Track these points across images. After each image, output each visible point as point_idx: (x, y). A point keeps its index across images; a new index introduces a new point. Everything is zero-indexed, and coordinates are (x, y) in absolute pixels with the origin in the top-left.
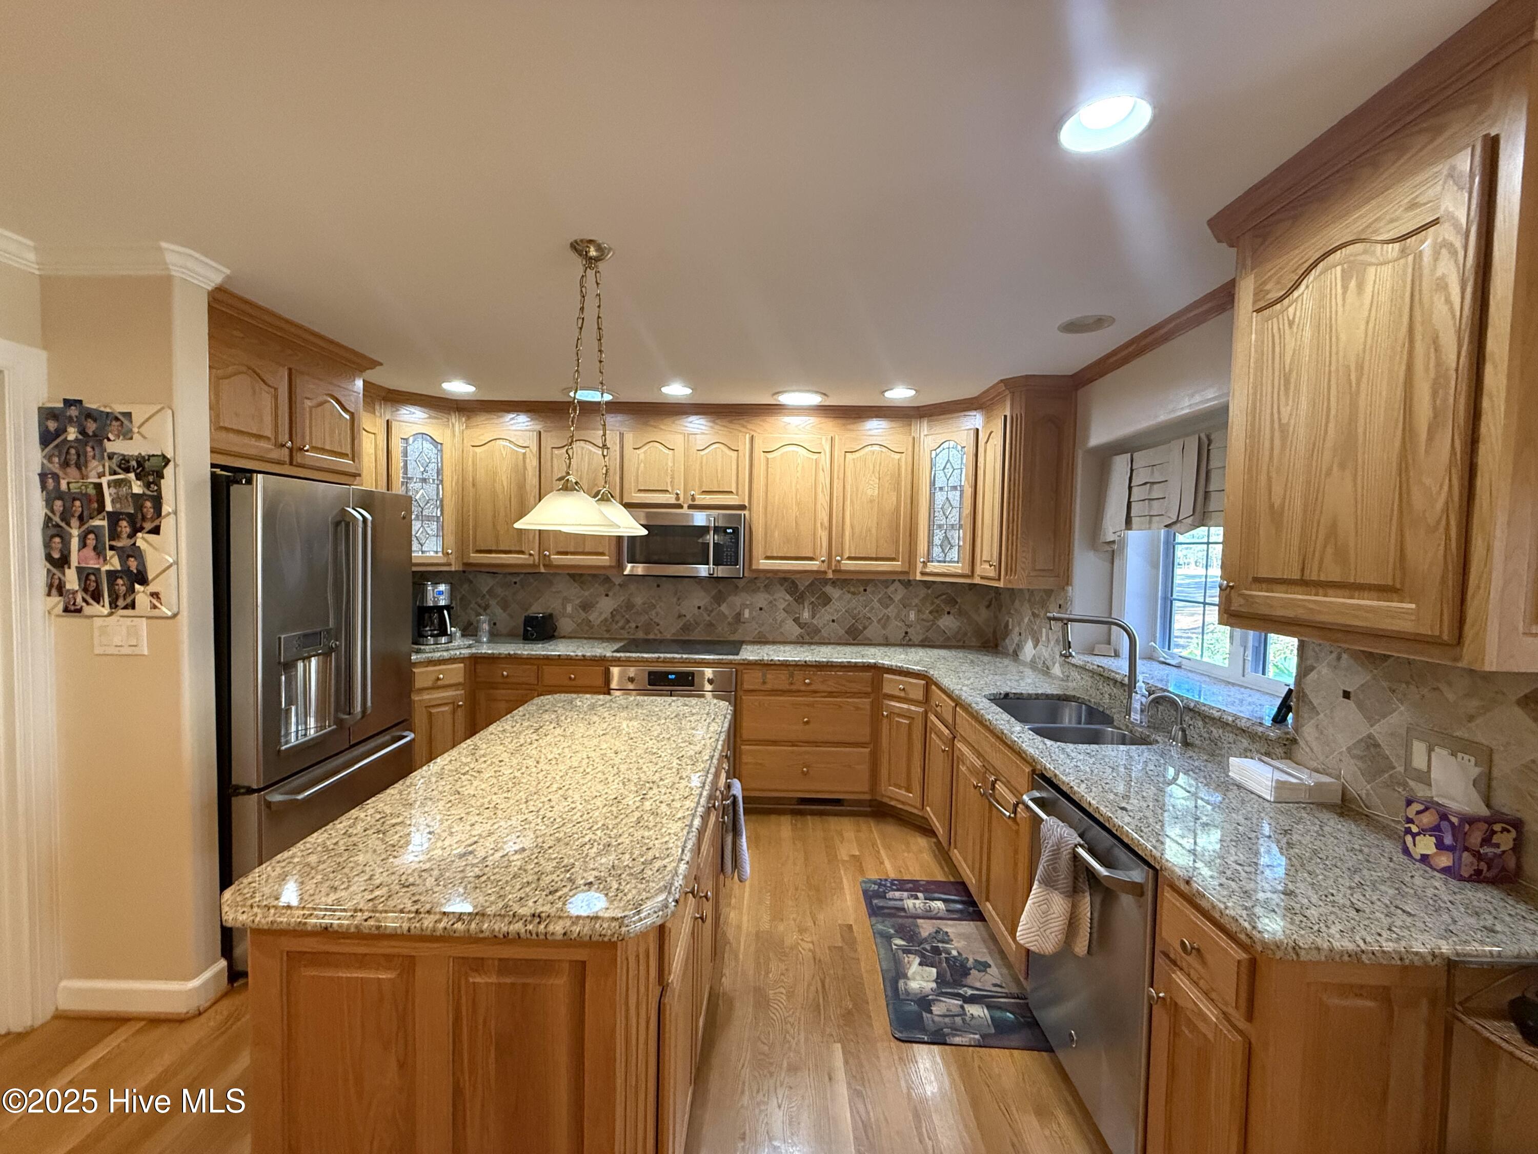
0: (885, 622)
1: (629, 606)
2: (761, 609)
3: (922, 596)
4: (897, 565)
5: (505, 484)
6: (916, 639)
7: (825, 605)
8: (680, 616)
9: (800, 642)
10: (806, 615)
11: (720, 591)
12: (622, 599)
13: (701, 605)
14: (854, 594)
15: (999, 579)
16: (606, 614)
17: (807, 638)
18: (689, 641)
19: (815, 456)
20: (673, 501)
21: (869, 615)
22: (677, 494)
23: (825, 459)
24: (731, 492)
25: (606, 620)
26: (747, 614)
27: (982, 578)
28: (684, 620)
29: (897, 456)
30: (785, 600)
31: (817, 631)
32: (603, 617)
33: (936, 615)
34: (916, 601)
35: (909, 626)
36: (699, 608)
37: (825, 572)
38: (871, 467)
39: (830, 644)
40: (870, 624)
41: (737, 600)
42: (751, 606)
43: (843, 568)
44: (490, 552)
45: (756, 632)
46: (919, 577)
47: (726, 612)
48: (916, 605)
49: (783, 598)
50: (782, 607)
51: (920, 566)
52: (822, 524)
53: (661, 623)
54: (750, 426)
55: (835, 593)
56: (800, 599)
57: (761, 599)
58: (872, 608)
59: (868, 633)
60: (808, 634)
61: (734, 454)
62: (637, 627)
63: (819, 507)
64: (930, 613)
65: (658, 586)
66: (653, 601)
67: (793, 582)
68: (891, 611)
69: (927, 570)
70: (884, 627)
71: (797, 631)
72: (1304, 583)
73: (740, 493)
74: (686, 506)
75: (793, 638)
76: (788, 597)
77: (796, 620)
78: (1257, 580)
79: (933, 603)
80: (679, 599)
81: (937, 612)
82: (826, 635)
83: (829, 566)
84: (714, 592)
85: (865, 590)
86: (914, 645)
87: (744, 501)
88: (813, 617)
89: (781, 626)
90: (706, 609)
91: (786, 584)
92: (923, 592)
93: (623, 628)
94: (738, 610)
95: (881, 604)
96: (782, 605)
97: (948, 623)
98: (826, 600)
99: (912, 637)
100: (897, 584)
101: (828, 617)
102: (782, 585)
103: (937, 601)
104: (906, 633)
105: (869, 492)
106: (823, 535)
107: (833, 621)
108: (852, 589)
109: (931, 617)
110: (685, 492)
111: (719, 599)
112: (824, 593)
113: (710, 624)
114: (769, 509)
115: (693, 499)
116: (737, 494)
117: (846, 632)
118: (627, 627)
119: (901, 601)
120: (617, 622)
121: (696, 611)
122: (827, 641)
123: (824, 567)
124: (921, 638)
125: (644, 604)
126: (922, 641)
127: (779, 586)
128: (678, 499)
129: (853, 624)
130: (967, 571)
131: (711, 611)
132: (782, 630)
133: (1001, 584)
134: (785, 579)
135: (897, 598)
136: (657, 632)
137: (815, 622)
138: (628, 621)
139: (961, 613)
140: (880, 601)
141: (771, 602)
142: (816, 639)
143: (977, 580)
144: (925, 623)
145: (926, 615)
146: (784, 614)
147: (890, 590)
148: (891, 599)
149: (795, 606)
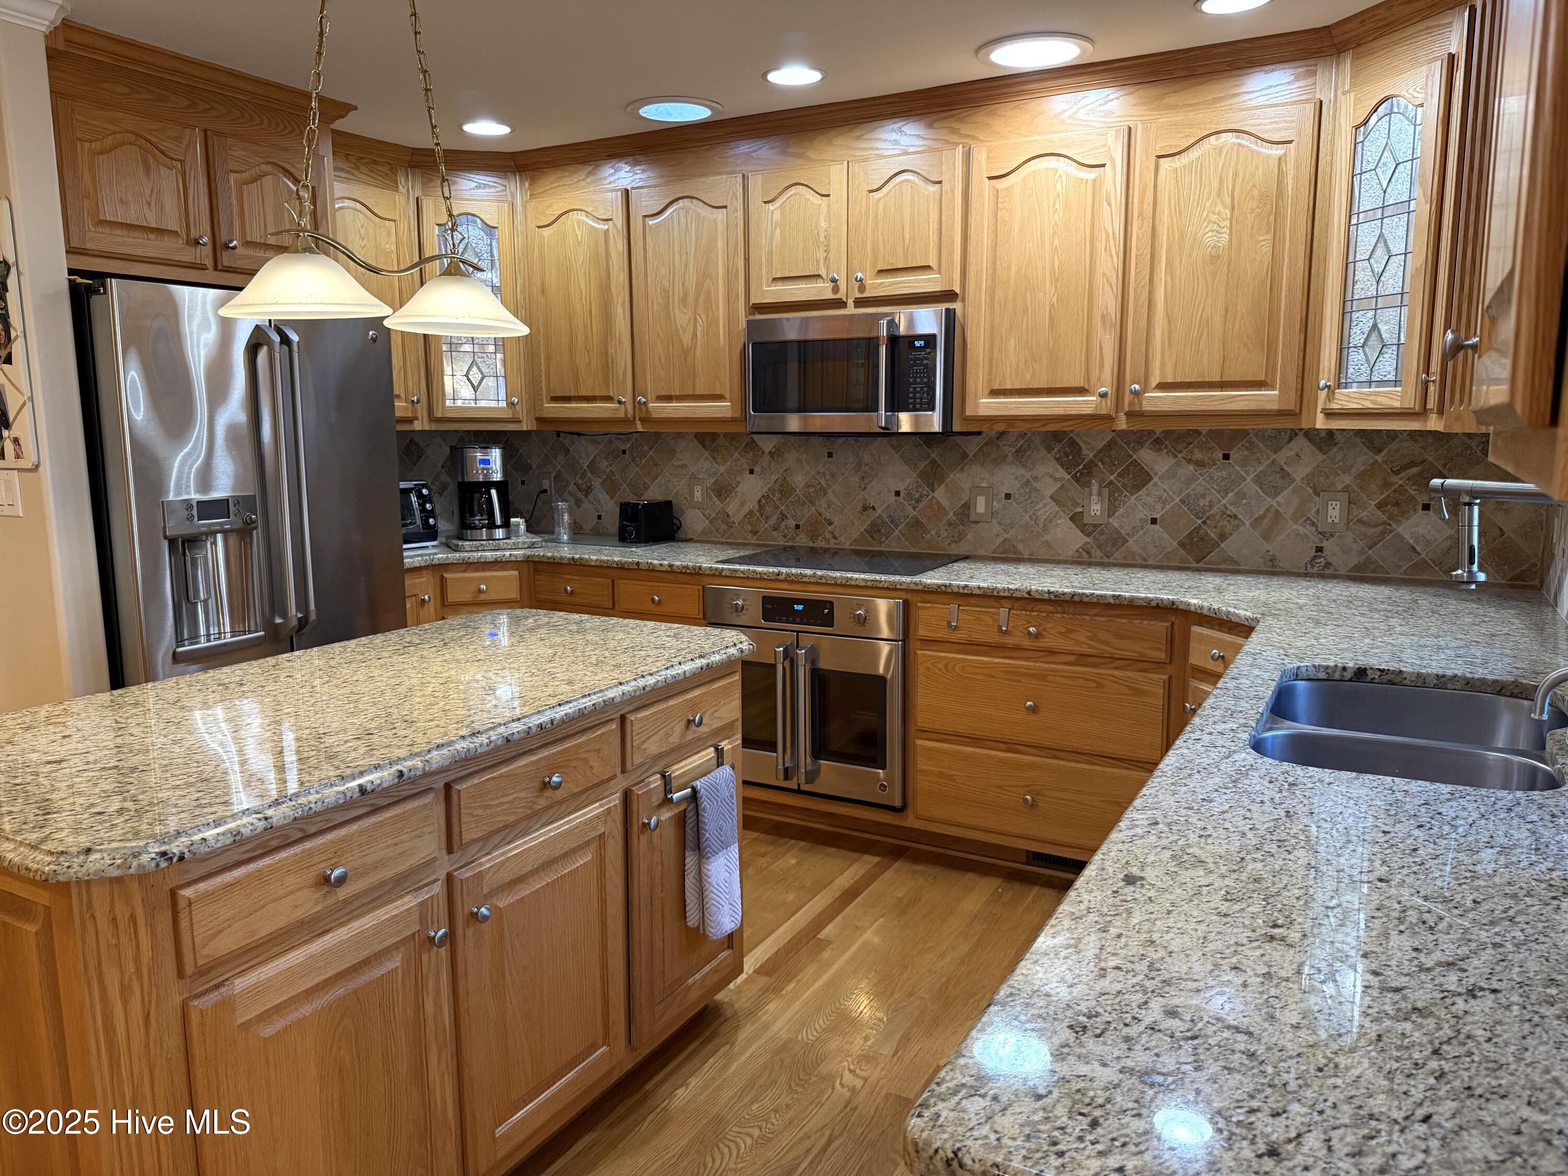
0: (1269, 524)
1: (785, 489)
2: (1008, 496)
3: (1359, 467)
4: (1270, 398)
5: (583, 287)
6: (1341, 562)
7: (1137, 488)
8: (865, 509)
9: (1083, 560)
10: (1096, 508)
11: (934, 462)
12: (774, 478)
13: (901, 487)
14: (1200, 464)
16: (752, 505)
17: (1097, 554)
18: (881, 553)
19: (1092, 174)
20: (829, 295)
21: (1233, 510)
22: (834, 281)
23: (1113, 178)
24: (927, 268)
25: (751, 513)
26: (981, 506)
28: (874, 515)
29: (1278, 151)
30: (1056, 480)
31: (1118, 540)
32: (745, 510)
33: (1395, 510)
34: (1347, 479)
35: (1327, 535)
36: (898, 493)
37: (1116, 418)
38: (1215, 185)
39: (1145, 567)
40: (1236, 528)
41: (963, 479)
42: (988, 492)
43: (1147, 407)
44: (568, 399)
45: (999, 540)
47: (945, 503)
48: (1345, 490)
49: (1051, 475)
50: (1049, 492)
51: (1321, 398)
52: (1103, 316)
53: (836, 520)
54: (965, 129)
55: (1159, 463)
56: (1083, 476)
57: (1008, 477)
58: (1242, 495)
59: (1231, 546)
60: (1100, 547)
61: (935, 191)
62: (797, 526)
63: (1099, 279)
64: (1380, 506)
65: (830, 454)
66: (823, 482)
67: (1073, 443)
68: (1285, 501)
69: (1335, 406)
70: (1267, 537)
71: (1077, 539)
73: (943, 270)
74: (850, 303)
75: (1070, 553)
76: (1061, 473)
77: (1076, 519)
79: (1386, 485)
80: (863, 478)
82: (1136, 549)
83: (1121, 405)
84: (923, 465)
85: (1226, 457)
86: (1335, 577)
87: (951, 279)
88: (1111, 512)
89: (1045, 530)
90: (909, 496)
91: (1058, 447)
92: (1362, 459)
93: (776, 528)
94: (965, 499)
95: (1261, 486)
96: (1049, 488)
98: (1140, 478)
99: (1334, 561)
100: (1301, 442)
101: (1143, 514)
102: (1049, 449)
103: (1398, 480)
104: (1319, 549)
105: (1209, 239)
106: (1107, 342)
107: (1154, 521)
108: (1198, 456)
109: (1381, 516)
110: (852, 272)
111: (932, 476)
112: (1135, 464)
113: (917, 524)
115: (862, 288)
116: (940, 273)
117: (1182, 544)
118: (783, 526)
119: (1309, 479)
120: (767, 518)
121: (893, 498)
122: (1140, 562)
123: (1106, 407)
124: (1354, 561)
125: (808, 486)
126: (1356, 568)
127: (1043, 452)
128: (836, 289)
129: (1200, 527)
131: (918, 501)
132: (1048, 537)
133: (1441, 426)
134: (1057, 436)
135: (1300, 472)
136: (828, 536)
137: (1115, 522)
138: (783, 517)
140: (1258, 480)
141: (1027, 483)
142: (1118, 556)
144: (1364, 529)
145: (1369, 511)
146: (1053, 507)
147: (1283, 456)
148: (1285, 474)
149: (1075, 490)
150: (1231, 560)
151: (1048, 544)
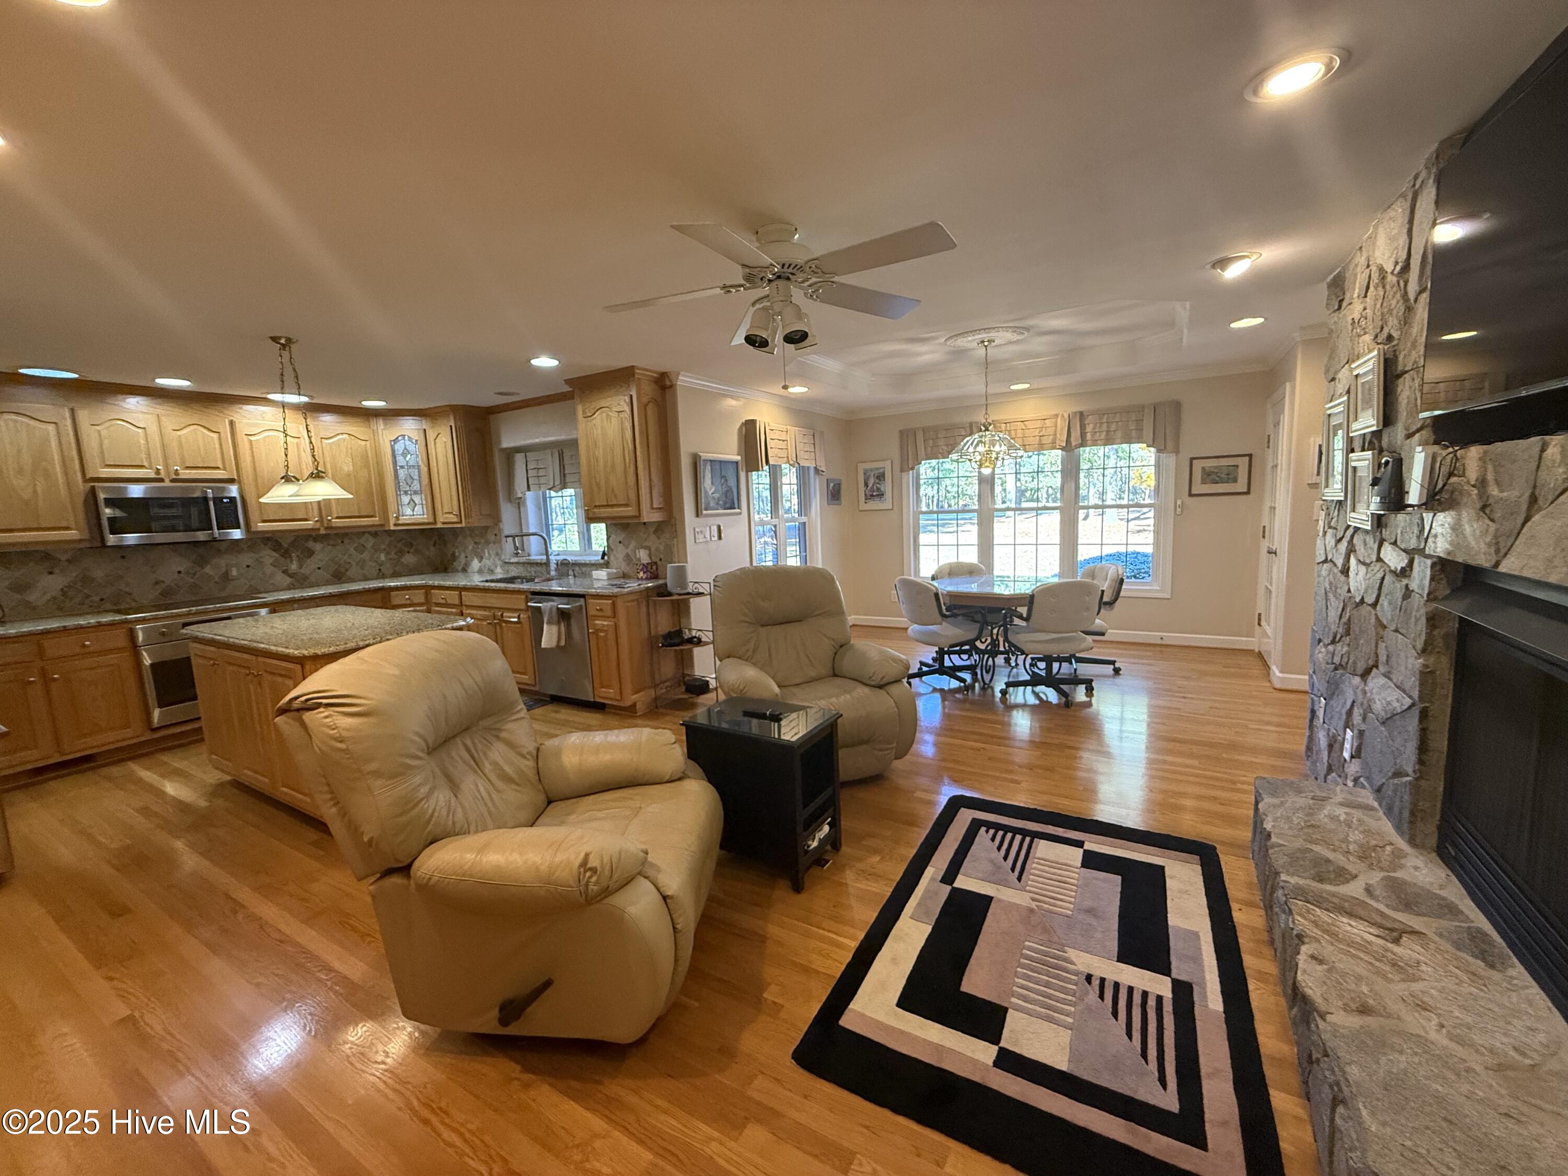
0: (362, 564)
1: (86, 580)
2: (248, 566)
3: (387, 542)
4: (376, 520)
6: (388, 573)
7: (310, 557)
8: (157, 583)
9: (290, 588)
10: (293, 567)
11: (200, 555)
12: (74, 574)
13: (181, 569)
14: (334, 545)
15: (461, 522)
16: (55, 593)
17: (298, 584)
19: (297, 440)
20: (153, 475)
21: (348, 560)
22: (158, 470)
23: (304, 442)
24: (218, 468)
25: (54, 597)
26: (234, 572)
27: (443, 523)
29: (363, 443)
30: (272, 557)
31: (305, 578)
34: (384, 546)
35: (380, 565)
36: (179, 572)
37: (319, 529)
38: (344, 451)
40: (351, 566)
41: (222, 562)
42: (237, 566)
43: (334, 525)
45: (247, 586)
46: (392, 528)
47: (211, 573)
48: (385, 550)
49: (268, 556)
51: (392, 521)
54: (226, 412)
55: (318, 547)
56: (286, 554)
57: (246, 559)
58: (350, 555)
59: (351, 573)
60: (298, 581)
61: (215, 436)
62: (102, 599)
64: (396, 554)
65: (123, 557)
66: (120, 573)
67: (276, 541)
68: (366, 555)
69: (400, 522)
70: (362, 569)
71: (289, 580)
72: (608, 506)
73: (228, 467)
74: (167, 480)
75: (284, 586)
76: (274, 554)
77: (285, 572)
78: (596, 506)
79: (396, 547)
80: (152, 567)
81: (400, 553)
82: (312, 580)
83: (322, 524)
84: (193, 555)
85: (342, 542)
86: (387, 577)
87: (233, 474)
88: (301, 567)
89: (270, 578)
90: (188, 573)
91: (270, 544)
92: (388, 539)
94: (224, 570)
95: (356, 551)
96: (268, 561)
97: (410, 559)
98: (311, 553)
99: (384, 572)
100: (367, 535)
101: (314, 566)
102: (265, 545)
103: (400, 545)
104: (380, 570)
105: (346, 469)
107: (318, 568)
108: (332, 542)
109: (396, 557)
110: (166, 466)
111: (202, 562)
112: (307, 547)
113: (196, 586)
114: (260, 481)
115: (173, 474)
116: (225, 469)
117: (332, 575)
119: (373, 547)
121: (176, 576)
122: (317, 584)
123: (318, 525)
124: (392, 572)
125: (107, 576)
126: (392, 574)
127: (262, 545)
128: (158, 474)
129: (338, 568)
130: (431, 520)
131: (194, 574)
132: (272, 581)
133: (463, 525)
134: (268, 539)
135: (369, 545)
136: (129, 601)
137: (303, 571)
138: (88, 595)
139: (417, 551)
140: (356, 549)
141: (257, 560)
142: (307, 584)
143: (439, 525)
144: (392, 561)
145: (393, 555)
146: (272, 568)
147: (362, 541)
148: (364, 546)
149: (282, 560)
150: (350, 578)
151: (273, 584)
